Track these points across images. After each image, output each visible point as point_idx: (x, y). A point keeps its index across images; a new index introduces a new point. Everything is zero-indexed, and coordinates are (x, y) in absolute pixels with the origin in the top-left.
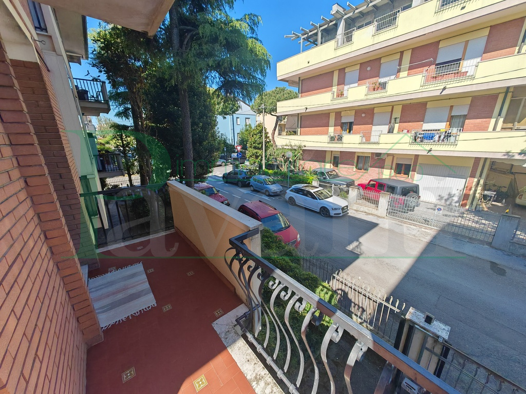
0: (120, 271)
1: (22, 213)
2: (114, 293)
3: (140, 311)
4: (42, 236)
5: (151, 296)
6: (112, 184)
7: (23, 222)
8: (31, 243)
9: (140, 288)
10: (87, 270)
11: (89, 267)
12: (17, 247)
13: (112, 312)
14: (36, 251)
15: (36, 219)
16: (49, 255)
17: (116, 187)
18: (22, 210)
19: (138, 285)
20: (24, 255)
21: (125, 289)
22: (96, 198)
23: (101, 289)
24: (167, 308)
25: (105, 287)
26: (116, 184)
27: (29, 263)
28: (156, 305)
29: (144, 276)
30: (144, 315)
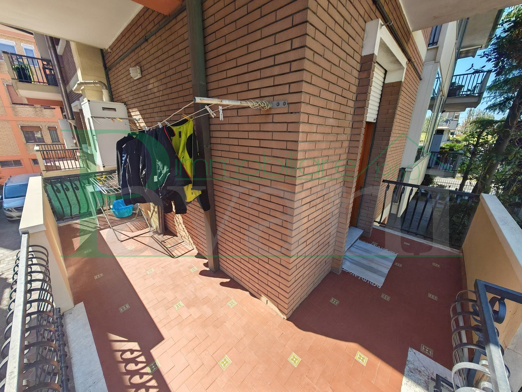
0: (378, 248)
1: (336, 177)
2: (364, 258)
3: (368, 281)
4: (340, 194)
5: (383, 280)
6: (439, 184)
7: (334, 182)
8: (332, 194)
9: (380, 268)
10: (361, 233)
11: (363, 233)
12: (324, 192)
13: (353, 266)
14: (333, 199)
15: (342, 184)
16: (339, 206)
17: (442, 186)
18: (337, 176)
19: (381, 265)
20: (326, 197)
21: (372, 261)
22: (404, 188)
23: (360, 249)
24: (386, 297)
25: (363, 251)
26: (443, 184)
27: (326, 202)
28: (380, 288)
29: (390, 264)
30: (367, 285)
